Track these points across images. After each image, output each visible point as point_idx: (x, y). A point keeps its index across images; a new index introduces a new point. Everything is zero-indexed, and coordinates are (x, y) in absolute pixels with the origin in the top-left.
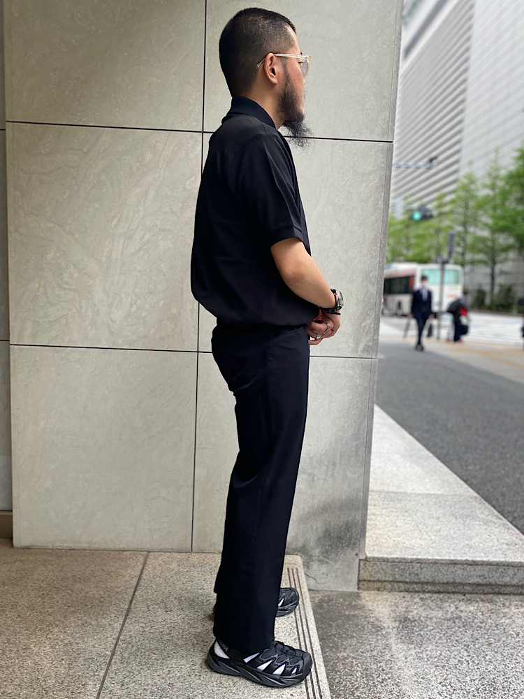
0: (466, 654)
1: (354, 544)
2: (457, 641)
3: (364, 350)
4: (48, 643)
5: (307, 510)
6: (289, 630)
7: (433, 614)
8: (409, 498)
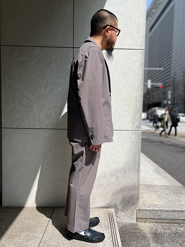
1: (135, 204)
2: (177, 242)
3: (136, 128)
4: (13, 243)
5: (116, 190)
6: (109, 237)
7: (167, 231)
8: (156, 187)
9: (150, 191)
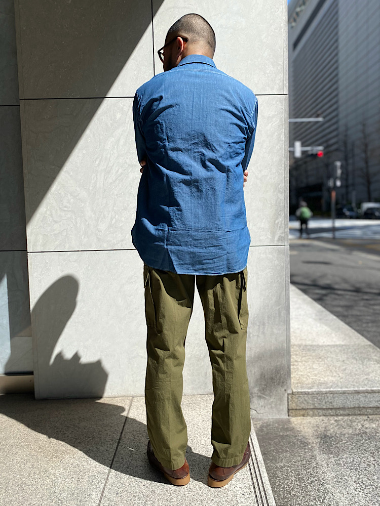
0: (372, 459)
1: (283, 382)
2: (365, 450)
3: (279, 240)
4: (62, 466)
7: (345, 431)
8: (321, 349)
9: (311, 357)
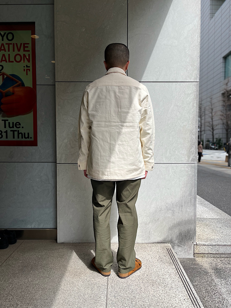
3: (192, 160)
4: (81, 280)
5: (172, 225)
